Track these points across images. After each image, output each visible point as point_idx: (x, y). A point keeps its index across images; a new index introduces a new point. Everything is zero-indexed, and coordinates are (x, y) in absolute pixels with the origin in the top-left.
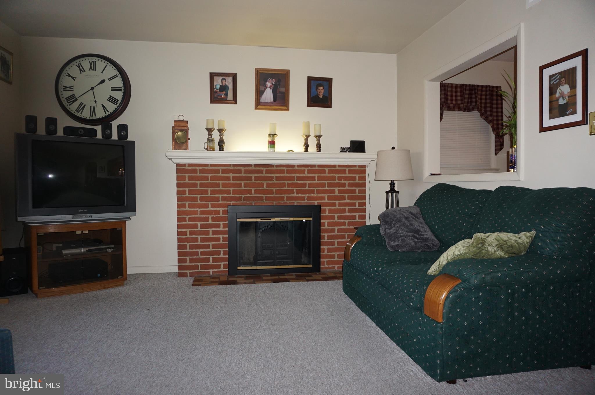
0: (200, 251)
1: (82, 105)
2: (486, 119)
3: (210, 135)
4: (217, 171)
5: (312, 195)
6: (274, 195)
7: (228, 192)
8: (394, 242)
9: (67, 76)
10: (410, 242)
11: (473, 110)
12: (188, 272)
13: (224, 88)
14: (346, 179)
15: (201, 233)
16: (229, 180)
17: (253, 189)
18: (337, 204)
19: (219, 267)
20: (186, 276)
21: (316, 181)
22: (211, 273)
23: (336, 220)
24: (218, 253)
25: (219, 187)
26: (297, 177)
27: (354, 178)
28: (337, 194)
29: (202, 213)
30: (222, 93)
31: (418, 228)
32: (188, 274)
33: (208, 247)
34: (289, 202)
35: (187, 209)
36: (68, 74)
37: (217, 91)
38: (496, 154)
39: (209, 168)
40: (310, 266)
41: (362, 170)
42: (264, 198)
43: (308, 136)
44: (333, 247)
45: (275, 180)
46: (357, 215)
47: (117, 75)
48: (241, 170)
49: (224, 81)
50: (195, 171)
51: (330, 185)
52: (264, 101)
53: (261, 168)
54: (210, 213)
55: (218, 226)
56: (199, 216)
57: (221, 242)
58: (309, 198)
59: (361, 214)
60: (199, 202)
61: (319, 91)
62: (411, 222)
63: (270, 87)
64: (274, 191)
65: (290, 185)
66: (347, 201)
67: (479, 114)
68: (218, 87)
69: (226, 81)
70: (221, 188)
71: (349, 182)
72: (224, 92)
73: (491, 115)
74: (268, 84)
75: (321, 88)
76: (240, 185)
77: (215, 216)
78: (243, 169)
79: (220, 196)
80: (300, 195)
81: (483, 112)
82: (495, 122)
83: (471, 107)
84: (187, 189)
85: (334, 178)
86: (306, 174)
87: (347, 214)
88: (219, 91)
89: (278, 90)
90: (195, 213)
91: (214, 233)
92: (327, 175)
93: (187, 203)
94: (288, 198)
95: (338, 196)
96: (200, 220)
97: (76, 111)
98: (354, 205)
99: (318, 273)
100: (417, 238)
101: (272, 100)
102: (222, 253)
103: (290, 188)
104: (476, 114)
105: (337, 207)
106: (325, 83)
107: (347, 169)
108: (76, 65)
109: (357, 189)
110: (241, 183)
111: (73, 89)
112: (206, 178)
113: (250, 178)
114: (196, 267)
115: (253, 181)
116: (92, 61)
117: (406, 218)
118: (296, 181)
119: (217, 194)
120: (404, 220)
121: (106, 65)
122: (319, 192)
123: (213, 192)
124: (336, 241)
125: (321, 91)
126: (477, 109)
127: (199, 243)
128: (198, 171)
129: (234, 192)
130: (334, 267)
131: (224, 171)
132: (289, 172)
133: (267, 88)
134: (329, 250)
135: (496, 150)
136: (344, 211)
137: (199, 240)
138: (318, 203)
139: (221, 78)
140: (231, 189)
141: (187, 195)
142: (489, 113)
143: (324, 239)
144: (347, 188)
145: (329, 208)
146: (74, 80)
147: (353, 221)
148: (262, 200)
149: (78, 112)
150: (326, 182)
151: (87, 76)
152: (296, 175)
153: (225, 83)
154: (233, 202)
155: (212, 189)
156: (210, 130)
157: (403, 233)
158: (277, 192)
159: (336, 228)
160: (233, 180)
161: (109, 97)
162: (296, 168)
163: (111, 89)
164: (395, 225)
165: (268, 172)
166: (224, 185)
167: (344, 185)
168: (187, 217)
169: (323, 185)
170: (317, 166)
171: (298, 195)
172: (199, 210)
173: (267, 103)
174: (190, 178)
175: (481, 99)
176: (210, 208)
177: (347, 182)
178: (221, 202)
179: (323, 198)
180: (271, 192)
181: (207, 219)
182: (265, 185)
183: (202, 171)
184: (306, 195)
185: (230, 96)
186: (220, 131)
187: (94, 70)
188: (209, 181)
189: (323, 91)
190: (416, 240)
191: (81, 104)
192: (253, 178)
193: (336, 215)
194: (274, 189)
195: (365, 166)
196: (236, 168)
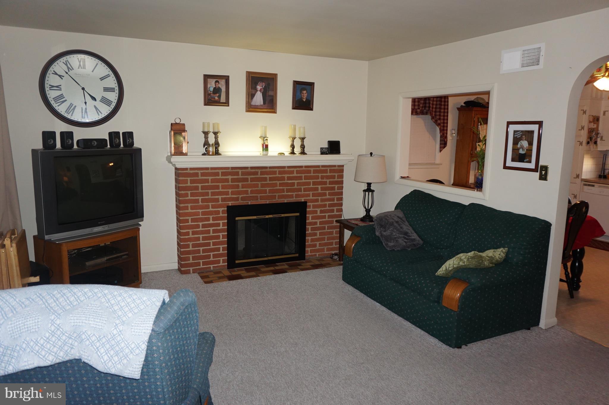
0: (201, 249)
1: (71, 107)
2: (436, 122)
3: (206, 138)
4: (217, 174)
5: (300, 193)
6: (268, 194)
7: (228, 193)
8: (391, 242)
9: (53, 73)
10: (402, 242)
11: (426, 114)
12: (191, 269)
13: (217, 90)
14: (327, 177)
15: (202, 232)
16: (228, 182)
17: (249, 190)
18: (320, 200)
19: (218, 262)
20: (189, 273)
21: (303, 181)
22: (212, 268)
23: (319, 214)
24: (218, 249)
25: (219, 189)
26: (287, 177)
27: (334, 177)
28: (320, 191)
29: (203, 214)
30: (215, 95)
31: (407, 231)
32: (191, 271)
33: (209, 244)
34: (279, 200)
35: (190, 211)
36: (54, 71)
37: (211, 93)
38: (440, 151)
39: (210, 171)
40: (297, 255)
41: (340, 170)
42: (259, 197)
43: (294, 138)
44: (316, 237)
45: (268, 181)
46: (335, 208)
47: (109, 74)
48: (238, 172)
49: (218, 83)
50: (196, 175)
51: (314, 183)
52: (255, 104)
53: (257, 170)
54: (211, 213)
55: (218, 225)
56: (201, 216)
57: (221, 239)
58: (297, 196)
59: (338, 208)
60: (200, 203)
61: (303, 95)
62: (401, 226)
63: (260, 91)
64: (268, 191)
65: (281, 185)
66: (328, 197)
67: (430, 117)
68: (212, 89)
69: (219, 83)
70: (221, 190)
71: (329, 180)
72: (218, 95)
73: (440, 119)
74: (259, 88)
75: (305, 92)
76: (238, 187)
77: (215, 216)
78: (240, 171)
79: (220, 197)
80: (289, 193)
81: (433, 115)
82: (442, 125)
83: (425, 111)
84: (189, 192)
85: (317, 177)
86: (295, 175)
87: (328, 208)
88: (213, 93)
89: (267, 94)
90: (197, 214)
91: (214, 231)
92: (312, 174)
93: (189, 205)
94: (280, 197)
95: (320, 193)
96: (202, 220)
97: (65, 112)
98: (333, 200)
99: (304, 261)
100: (407, 239)
101: (262, 103)
102: (221, 249)
103: (281, 188)
104: (428, 117)
105: (320, 203)
106: (308, 87)
107: (328, 169)
108: (63, 62)
109: (336, 186)
110: (239, 185)
111: (61, 88)
112: (207, 181)
113: (246, 180)
114: (199, 264)
115: (249, 182)
116: (81, 59)
117: (397, 222)
118: (286, 181)
119: (217, 195)
120: (395, 224)
121: (97, 64)
122: (305, 190)
123: (213, 194)
124: (318, 232)
125: (305, 94)
126: (430, 114)
127: (201, 242)
128: (200, 174)
129: (233, 193)
130: (316, 254)
131: (223, 174)
132: (280, 173)
133: (257, 91)
134: (312, 240)
135: (440, 148)
136: (325, 206)
137: (201, 239)
138: (304, 199)
139: (214, 80)
140: (230, 191)
141: (189, 198)
142: (438, 117)
143: (308, 231)
144: (328, 185)
145: (313, 204)
146: (62, 79)
147: (333, 214)
148: (257, 200)
149: (68, 114)
150: (311, 181)
151: (76, 74)
152: (286, 176)
153: (218, 85)
154: (232, 202)
155: (212, 191)
156: (206, 134)
157: (396, 235)
158: (270, 191)
159: (318, 221)
160: (231, 182)
161: (102, 98)
162: (286, 169)
163: (104, 89)
164: (389, 228)
165: (262, 173)
166: (223, 187)
167: (325, 183)
168: (190, 218)
169: (309, 184)
170: (304, 167)
171: (287, 194)
172: (200, 211)
173: (258, 106)
174: (192, 182)
175: (433, 104)
176: (211, 209)
177: (328, 181)
178: (220, 202)
179: (308, 195)
180: (265, 192)
181: (208, 219)
182: (260, 186)
183: (203, 174)
184: (294, 194)
185: (223, 99)
186: (216, 133)
187: (83, 68)
188: (210, 184)
189: (306, 95)
190: (406, 240)
191: (71, 105)
192: (249, 179)
193: (319, 210)
194: (268, 189)
195: (343, 166)
196: (234, 171)
